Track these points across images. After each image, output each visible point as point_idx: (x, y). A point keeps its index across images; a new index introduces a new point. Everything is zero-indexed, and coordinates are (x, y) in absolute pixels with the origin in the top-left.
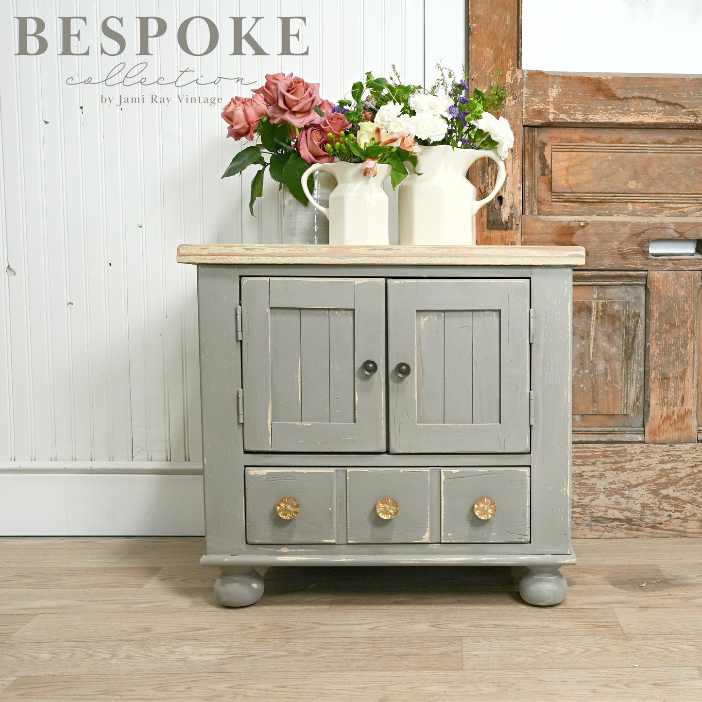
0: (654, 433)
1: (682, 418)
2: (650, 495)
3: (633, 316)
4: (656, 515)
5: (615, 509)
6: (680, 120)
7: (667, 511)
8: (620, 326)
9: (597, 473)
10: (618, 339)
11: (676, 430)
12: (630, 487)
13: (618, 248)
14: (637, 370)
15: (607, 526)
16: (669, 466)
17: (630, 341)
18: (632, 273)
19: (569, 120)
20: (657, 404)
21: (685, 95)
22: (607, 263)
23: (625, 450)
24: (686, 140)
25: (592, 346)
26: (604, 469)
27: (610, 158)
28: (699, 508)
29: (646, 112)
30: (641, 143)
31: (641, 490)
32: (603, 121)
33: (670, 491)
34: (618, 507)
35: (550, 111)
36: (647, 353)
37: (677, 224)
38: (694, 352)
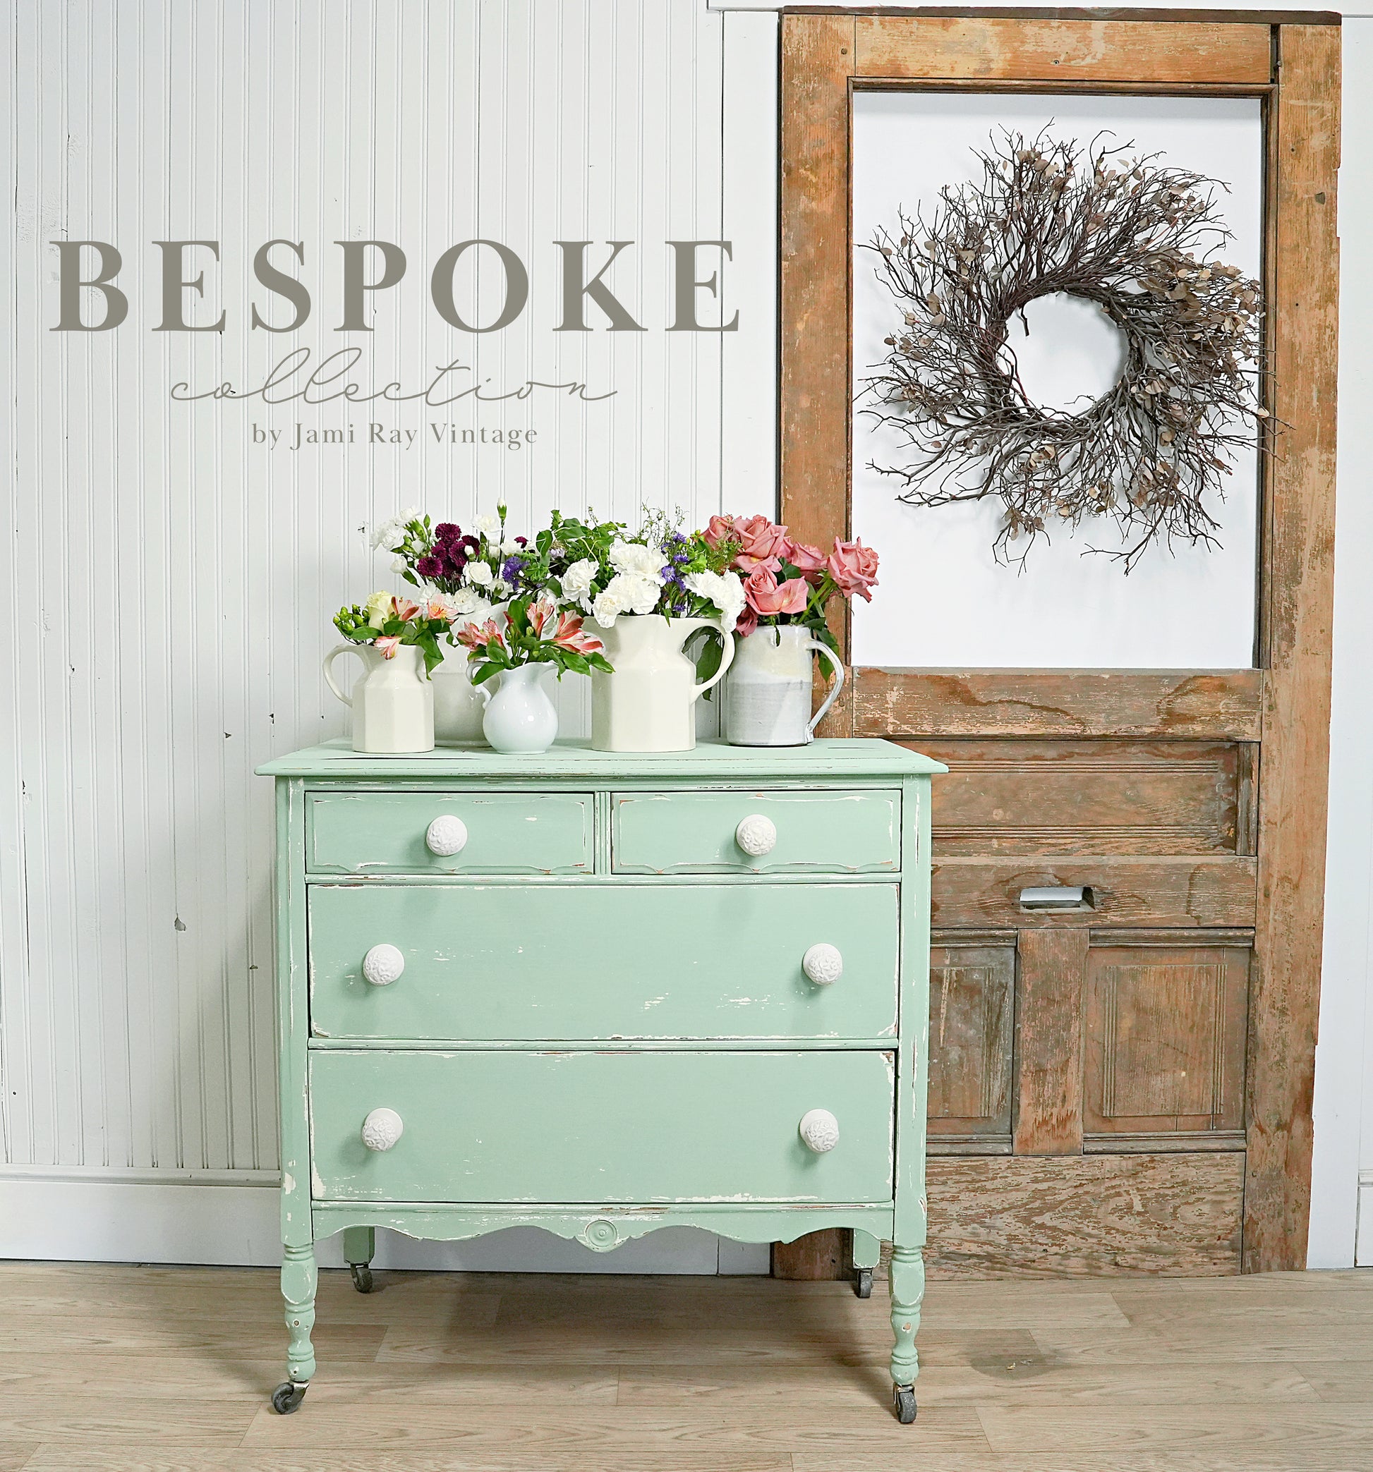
0: (1024, 1142)
1: (1063, 1122)
2: (1020, 1225)
3: (998, 987)
4: (1027, 1250)
5: (971, 1242)
6: (1062, 731)
7: (1040, 1244)
8: (980, 1001)
9: (948, 1195)
10: (978, 1019)
11: (1054, 1139)
12: (993, 1212)
13: (979, 900)
14: (1003, 1058)
15: (961, 1265)
16: (1045, 1186)
17: (994, 1020)
18: (997, 932)
19: (914, 733)
20: (1029, 1104)
21: (1068, 698)
22: (964, 919)
23: (986, 1164)
24: (1071, 755)
25: (942, 1028)
26: (958, 1190)
27: (968, 780)
28: (1084, 1241)
29: (1016, 720)
30: (1009, 760)
31: (1007, 1217)
32: (960, 733)
33: (1046, 1219)
34: (976, 1239)
35: (889, 720)
36: (1016, 1037)
37: (1060, 868)
38: (1080, 1036)
